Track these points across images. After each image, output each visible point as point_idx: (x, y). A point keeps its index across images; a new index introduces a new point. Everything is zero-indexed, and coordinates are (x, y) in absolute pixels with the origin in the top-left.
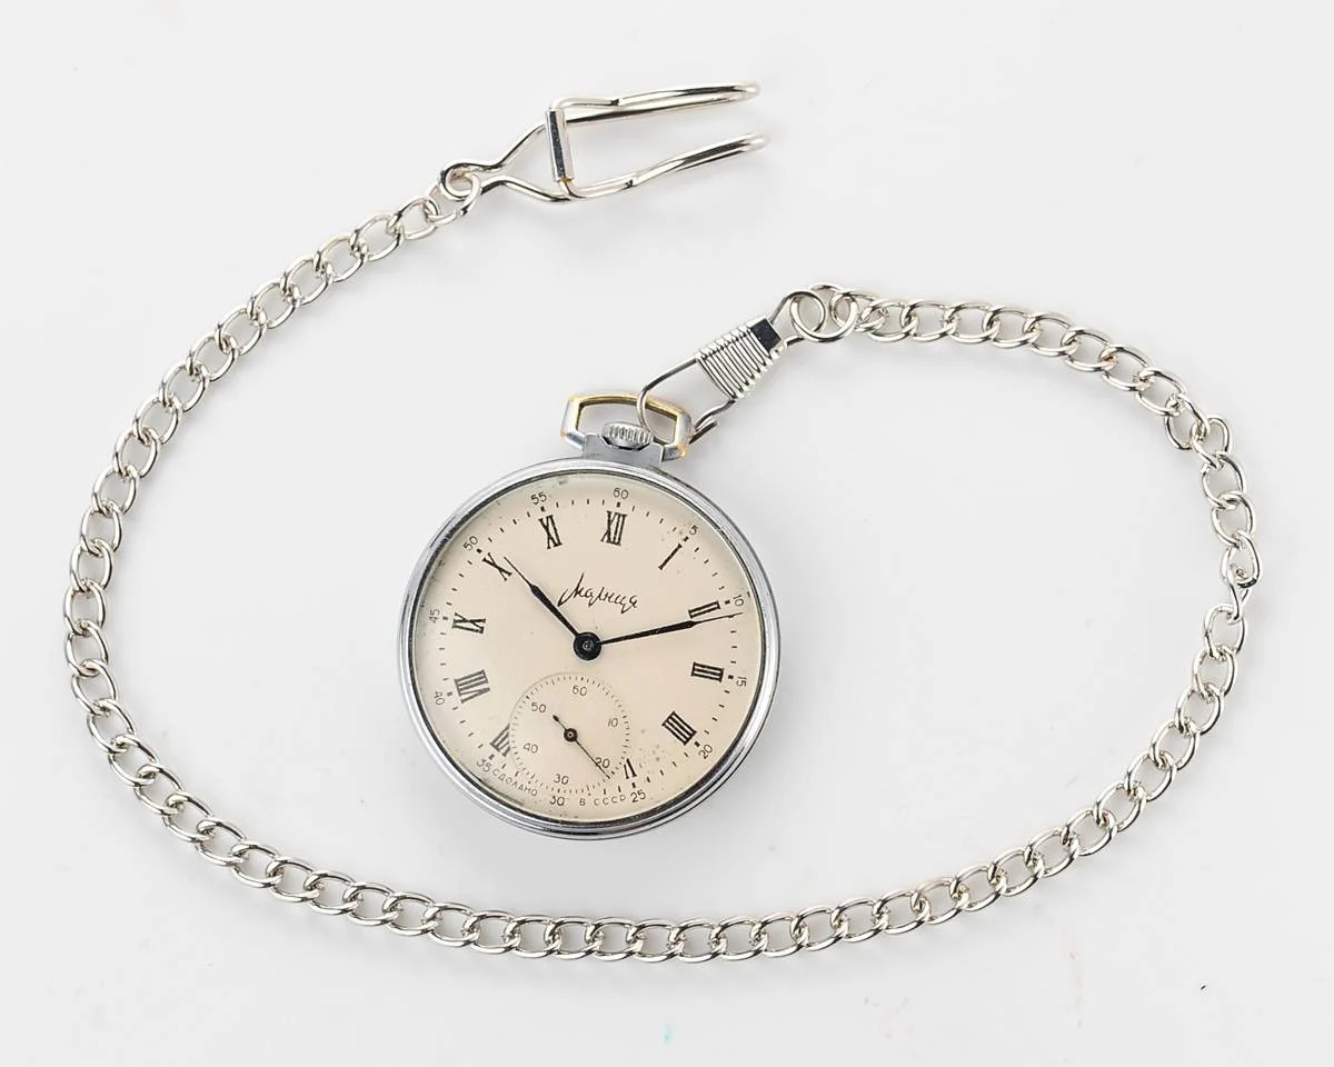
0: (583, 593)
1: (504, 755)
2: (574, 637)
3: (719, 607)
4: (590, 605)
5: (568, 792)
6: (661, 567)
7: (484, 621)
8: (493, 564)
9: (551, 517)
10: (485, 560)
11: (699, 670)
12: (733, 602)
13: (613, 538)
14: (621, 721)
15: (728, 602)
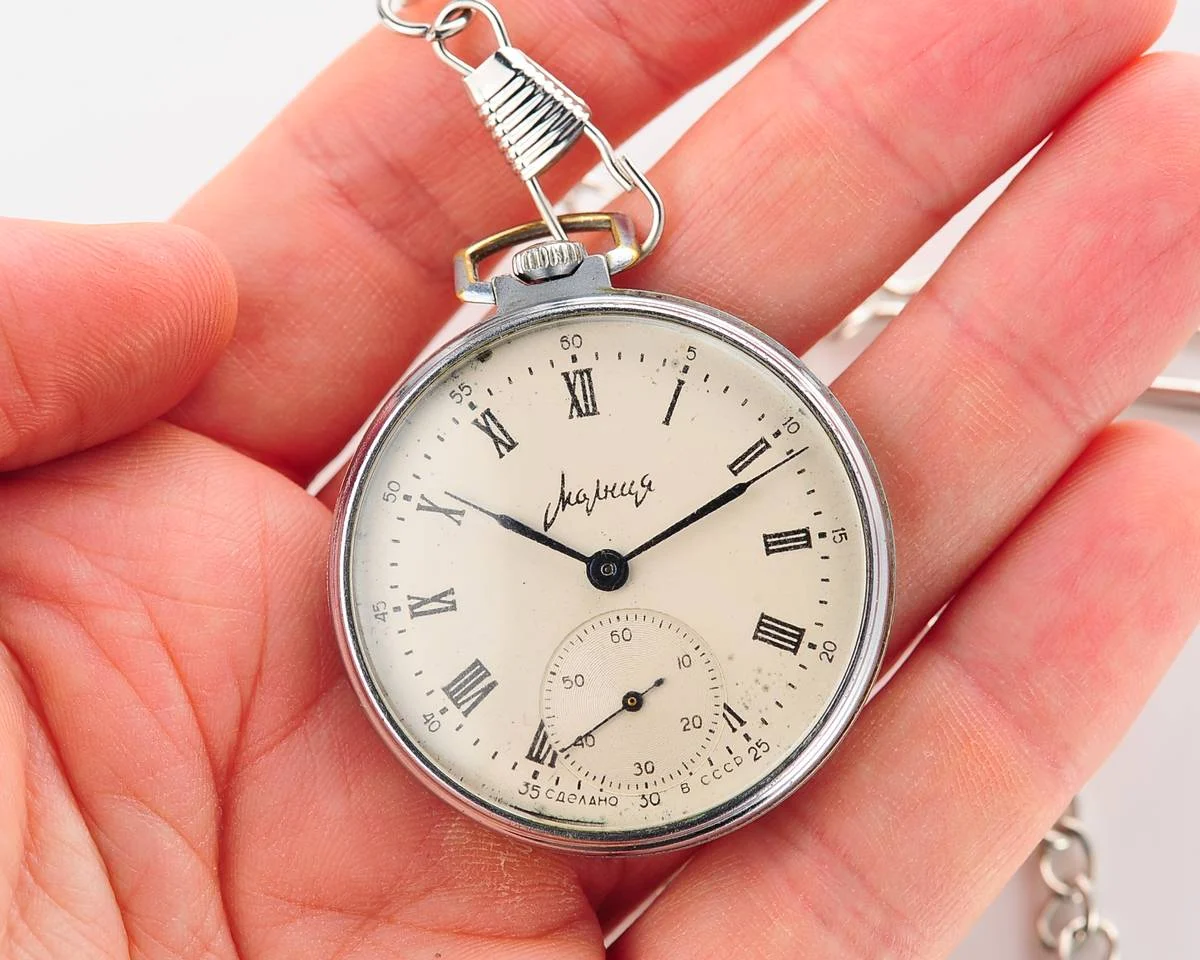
0: (573, 500)
1: (552, 765)
2: (584, 565)
3: (768, 446)
4: (589, 511)
5: (659, 781)
6: (667, 422)
7: (451, 591)
8: (434, 508)
9: (488, 412)
10: (420, 507)
11: (775, 543)
12: (784, 430)
13: (583, 405)
14: (695, 655)
15: (777, 434)
